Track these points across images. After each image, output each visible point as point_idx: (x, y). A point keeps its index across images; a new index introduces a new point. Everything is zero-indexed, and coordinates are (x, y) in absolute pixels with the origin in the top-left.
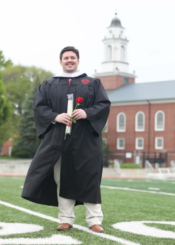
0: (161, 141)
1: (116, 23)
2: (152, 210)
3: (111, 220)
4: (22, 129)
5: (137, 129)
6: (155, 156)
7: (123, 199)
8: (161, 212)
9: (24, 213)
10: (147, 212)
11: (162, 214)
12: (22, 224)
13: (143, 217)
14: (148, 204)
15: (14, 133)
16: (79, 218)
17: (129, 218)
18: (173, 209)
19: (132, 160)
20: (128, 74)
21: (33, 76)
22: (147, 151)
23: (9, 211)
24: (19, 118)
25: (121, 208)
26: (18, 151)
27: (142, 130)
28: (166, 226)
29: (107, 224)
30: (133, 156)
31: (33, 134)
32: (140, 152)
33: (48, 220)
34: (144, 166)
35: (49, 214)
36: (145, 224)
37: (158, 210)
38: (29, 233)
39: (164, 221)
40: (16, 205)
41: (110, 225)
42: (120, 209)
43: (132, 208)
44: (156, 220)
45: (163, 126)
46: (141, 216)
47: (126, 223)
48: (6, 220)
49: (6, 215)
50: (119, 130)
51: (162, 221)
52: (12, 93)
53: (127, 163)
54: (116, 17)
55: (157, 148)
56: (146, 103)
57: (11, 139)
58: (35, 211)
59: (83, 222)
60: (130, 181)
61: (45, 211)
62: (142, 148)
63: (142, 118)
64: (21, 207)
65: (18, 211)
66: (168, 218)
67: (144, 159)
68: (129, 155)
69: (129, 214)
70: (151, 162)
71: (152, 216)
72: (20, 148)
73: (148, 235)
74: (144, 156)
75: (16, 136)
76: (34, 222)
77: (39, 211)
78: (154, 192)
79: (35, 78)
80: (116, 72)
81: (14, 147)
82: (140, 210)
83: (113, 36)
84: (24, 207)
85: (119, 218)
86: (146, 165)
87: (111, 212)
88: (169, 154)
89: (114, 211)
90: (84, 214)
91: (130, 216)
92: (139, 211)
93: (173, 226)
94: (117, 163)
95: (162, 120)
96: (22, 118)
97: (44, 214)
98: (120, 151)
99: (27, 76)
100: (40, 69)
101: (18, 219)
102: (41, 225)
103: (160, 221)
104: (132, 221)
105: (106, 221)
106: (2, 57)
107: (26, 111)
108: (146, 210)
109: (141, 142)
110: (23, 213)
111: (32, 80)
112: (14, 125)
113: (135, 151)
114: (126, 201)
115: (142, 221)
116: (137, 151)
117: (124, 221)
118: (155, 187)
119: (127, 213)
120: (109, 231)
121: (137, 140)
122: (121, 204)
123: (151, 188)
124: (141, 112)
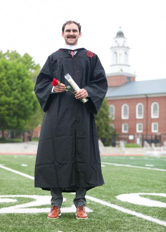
0: (156, 126)
1: (120, 34)
2: (146, 184)
3: (116, 192)
5: (138, 117)
6: (152, 138)
7: (125, 174)
8: (153, 186)
10: (142, 186)
14: (143, 179)
17: (129, 191)
18: (162, 183)
19: (134, 141)
20: (129, 74)
22: (145, 133)
25: (124, 183)
27: (142, 117)
28: (156, 197)
30: (134, 138)
32: (140, 134)
34: (143, 145)
36: (141, 195)
37: (151, 184)
39: (154, 193)
41: (114, 196)
43: (132, 182)
44: (148, 192)
45: (158, 114)
48: (38, 193)
50: (124, 117)
51: (153, 193)
53: (130, 143)
54: (120, 30)
55: (153, 131)
56: (144, 96)
60: (132, 158)
62: (141, 131)
63: (141, 109)
66: (158, 190)
67: (143, 140)
68: (131, 137)
69: (129, 187)
70: (149, 143)
71: (146, 189)
74: (143, 138)
78: (149, 168)
80: (121, 73)
83: (118, 44)
85: (121, 190)
86: (145, 145)
87: (116, 186)
88: (162, 136)
89: (118, 185)
91: (130, 189)
92: (137, 185)
93: (161, 197)
94: (122, 143)
95: (157, 110)
98: (125, 134)
103: (152, 193)
104: (131, 193)
105: (111, 193)
106: (33, 62)
108: (142, 183)
109: (141, 127)
113: (136, 134)
114: (127, 176)
115: (138, 193)
116: (138, 134)
117: (125, 193)
118: (150, 164)
119: (128, 186)
120: (113, 201)
121: (137, 125)
122: (124, 179)
123: (147, 165)
124: (140, 104)
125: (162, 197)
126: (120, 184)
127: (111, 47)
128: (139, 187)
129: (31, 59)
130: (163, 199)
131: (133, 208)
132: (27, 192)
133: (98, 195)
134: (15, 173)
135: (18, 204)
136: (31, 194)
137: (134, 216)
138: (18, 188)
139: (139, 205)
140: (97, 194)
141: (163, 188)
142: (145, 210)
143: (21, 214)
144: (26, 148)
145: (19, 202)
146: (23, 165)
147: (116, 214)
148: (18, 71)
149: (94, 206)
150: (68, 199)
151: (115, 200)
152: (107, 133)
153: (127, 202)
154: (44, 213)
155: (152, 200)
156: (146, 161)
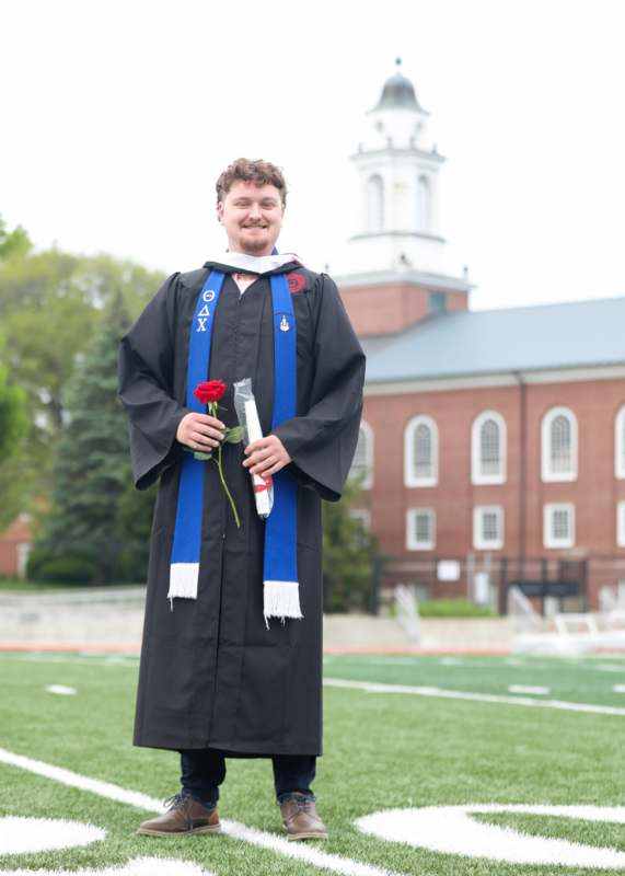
0: (566, 519)
2: (508, 766)
3: (358, 802)
4: (63, 480)
5: (479, 477)
6: (545, 572)
7: (413, 726)
8: (542, 774)
9: (46, 783)
10: (490, 773)
11: (544, 779)
12: (32, 821)
13: (472, 791)
14: (495, 746)
15: (37, 494)
16: (239, 796)
17: (422, 795)
18: (586, 760)
19: (460, 588)
20: (441, 277)
21: (103, 290)
22: (513, 553)
24: (51, 439)
25: (399, 761)
26: (49, 559)
27: (498, 478)
29: (339, 817)
30: (463, 574)
31: (104, 499)
32: (488, 557)
33: (129, 806)
34: (503, 609)
35: (134, 785)
36: (477, 816)
37: (534, 765)
38: (51, 854)
40: (18, 753)
41: (347, 820)
42: (394, 764)
43: (438, 759)
44: (515, 803)
45: (573, 462)
46: (465, 787)
47: (407, 811)
50: (413, 479)
51: (539, 803)
52: (27, 352)
53: (443, 597)
54: (398, 74)
55: (550, 541)
56: (511, 381)
57: (24, 519)
58: (85, 774)
59: (253, 810)
60: (447, 662)
61: (123, 772)
62: (496, 544)
63: (497, 437)
64: (38, 759)
65: (26, 776)
66: (563, 793)
67: (503, 584)
68: (448, 571)
69: (420, 783)
70: (529, 595)
71: (505, 787)
72: (60, 550)
73: (479, 855)
74: (503, 573)
75: (43, 506)
76: (77, 814)
77: (101, 775)
78: (528, 702)
79: (110, 297)
80: (401, 273)
81: (39, 545)
82: (463, 766)
83: (390, 139)
84: (47, 761)
85: (383, 794)
86: (511, 606)
87: (359, 774)
88: (593, 565)
89: (370, 771)
90: (262, 782)
91: (426, 789)
92: (461, 770)
93: (575, 820)
94: (406, 598)
95: (568, 440)
96: (64, 441)
97: (116, 783)
98: (418, 556)
99: (83, 287)
100: (128, 265)
101: (18, 804)
102: (97, 824)
103: (529, 803)
104: (429, 805)
105: (334, 808)
107: (79, 414)
108: (490, 764)
109: (495, 521)
110: (42, 782)
111: (98, 303)
112: (38, 466)
113: (471, 557)
114: (419, 734)
115: (465, 803)
116: (480, 556)
117: (401, 806)
118: (533, 684)
119: (418, 776)
120: (339, 841)
121: (478, 516)
122: (402, 744)
123: (516, 688)
124: (491, 415)
125: (582, 820)
126: (378, 766)
127: (355, 151)
128: (471, 780)
130: (585, 829)
133: (268, 813)
139: (466, 858)
140: (262, 809)
141: (588, 781)
149: (240, 862)
150: (114, 831)
151: (349, 836)
152: (336, 553)
153: (408, 846)
155: (534, 834)
156: (515, 674)
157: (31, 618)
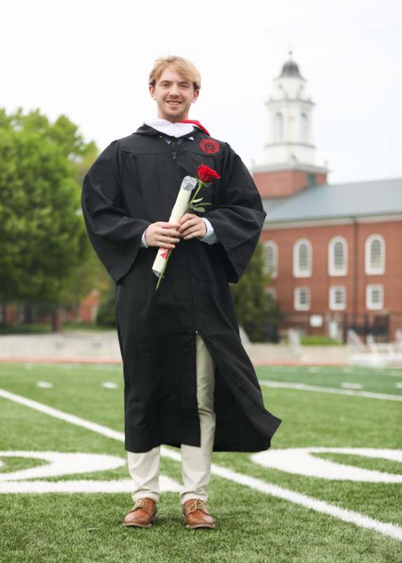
0: (378, 295)
1: (291, 69)
2: (333, 428)
5: (333, 272)
6: (367, 322)
8: (350, 431)
9: (98, 436)
10: (323, 431)
11: (350, 435)
12: (88, 455)
14: (329, 417)
15: (101, 279)
17: (287, 443)
18: (374, 425)
19: (323, 330)
22: (351, 311)
23: (72, 432)
26: (107, 314)
27: (342, 272)
28: (350, 458)
30: (324, 323)
32: (337, 314)
34: (345, 340)
36: (313, 454)
37: (346, 427)
38: (96, 473)
39: (348, 447)
40: (86, 419)
43: (298, 424)
44: (333, 447)
45: (383, 264)
46: (310, 439)
48: (62, 448)
49: (63, 440)
50: (300, 272)
51: (346, 447)
53: (315, 336)
54: (291, 59)
55: (370, 305)
56: (349, 221)
57: (95, 293)
60: (313, 370)
62: (341, 307)
63: (341, 251)
64: (95, 423)
65: (88, 432)
66: (358, 442)
67: (345, 327)
68: (316, 321)
70: (359, 334)
71: (330, 439)
74: (345, 322)
75: (105, 286)
76: (112, 451)
78: (350, 393)
80: (292, 164)
81: (102, 307)
82: (311, 427)
83: (286, 95)
84: (99, 424)
86: (348, 339)
88: (393, 319)
91: (290, 440)
92: (309, 430)
95: (379, 253)
98: (301, 314)
102: (122, 458)
104: (289, 448)
106: (80, 138)
108: (324, 427)
109: (341, 295)
110: (96, 435)
113: (328, 314)
114: (291, 410)
115: (309, 447)
116: (333, 313)
117: (276, 448)
118: (354, 382)
119: (286, 433)
120: (242, 467)
121: (332, 292)
123: (345, 385)
124: (339, 240)
125: (365, 457)
127: (267, 100)
128: (314, 435)
129: (74, 129)
130: (366, 461)
131: (287, 484)
132: (35, 445)
134: (17, 403)
135: (4, 471)
136: (41, 450)
137: (286, 501)
138: (14, 435)
139: (304, 476)
141: (373, 436)
142: (317, 488)
143: (4, 495)
144: (59, 346)
145: (6, 467)
146: (43, 385)
147: (241, 495)
148: (44, 159)
151: (247, 464)
152: (257, 311)
153: (276, 470)
154: (62, 493)
155: (341, 463)
156: (346, 377)
157: (97, 345)
